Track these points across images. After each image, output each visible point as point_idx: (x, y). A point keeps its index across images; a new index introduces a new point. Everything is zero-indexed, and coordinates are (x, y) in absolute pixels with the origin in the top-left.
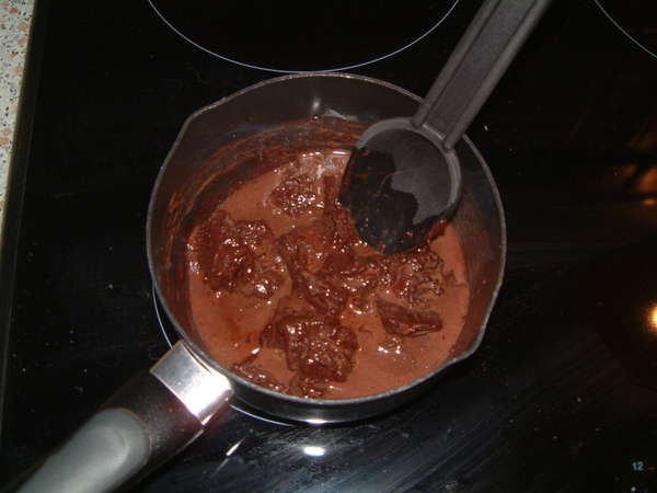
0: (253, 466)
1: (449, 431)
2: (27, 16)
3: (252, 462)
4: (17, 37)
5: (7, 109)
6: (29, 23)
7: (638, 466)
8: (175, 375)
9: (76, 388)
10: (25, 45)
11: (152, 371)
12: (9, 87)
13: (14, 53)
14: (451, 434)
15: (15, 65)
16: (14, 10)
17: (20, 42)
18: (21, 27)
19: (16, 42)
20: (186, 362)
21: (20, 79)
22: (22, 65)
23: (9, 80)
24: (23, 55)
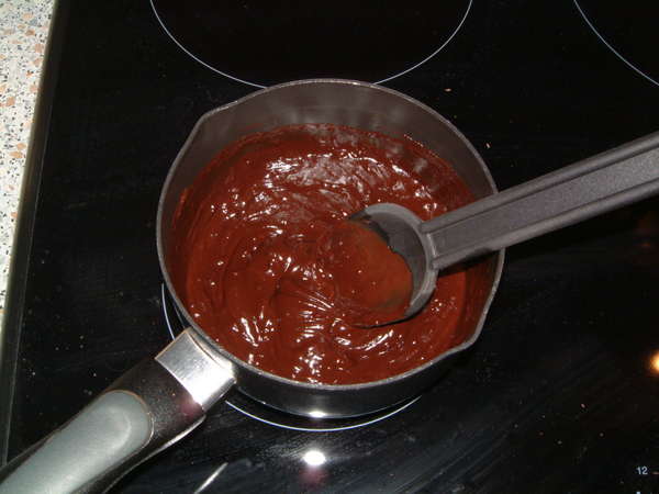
0: (261, 469)
2: (43, 38)
3: (260, 465)
4: (32, 58)
5: (22, 125)
6: (44, 44)
7: (643, 471)
8: (179, 362)
9: (86, 391)
10: (41, 64)
11: (156, 358)
12: (24, 104)
13: (30, 73)
15: (30, 83)
16: (30, 33)
17: (35, 62)
18: (38, 48)
19: (31, 62)
20: (190, 350)
21: (36, 96)
22: (37, 84)
23: (24, 97)
24: (38, 74)
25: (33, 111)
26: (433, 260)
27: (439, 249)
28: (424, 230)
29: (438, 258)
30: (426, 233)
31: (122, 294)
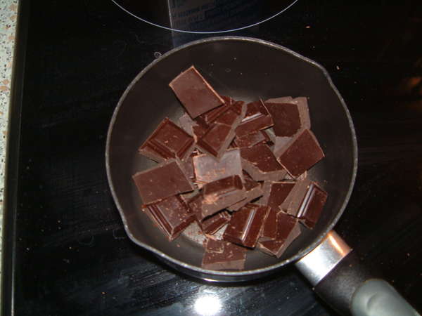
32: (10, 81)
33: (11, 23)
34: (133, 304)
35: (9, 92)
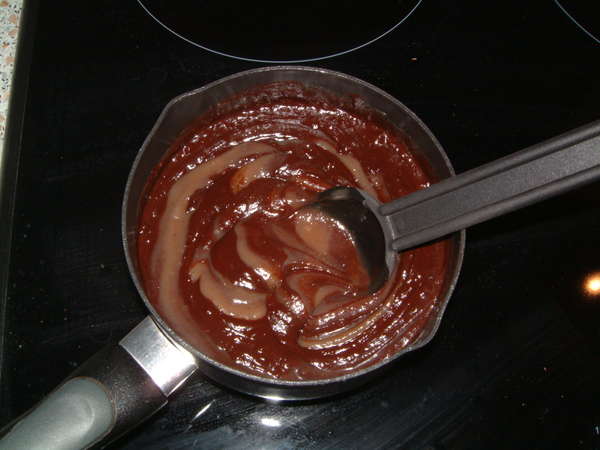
0: (242, 436)
1: (425, 399)
2: (17, 9)
4: (8, 28)
6: (19, 15)
8: (142, 348)
10: (16, 36)
11: (120, 343)
13: (6, 44)
14: (426, 403)
15: (6, 55)
16: (5, 4)
17: (11, 33)
18: (12, 19)
19: (7, 34)
20: (154, 337)
21: (12, 68)
22: (14, 56)
24: (14, 46)
25: (10, 83)
26: (392, 241)
27: (398, 231)
28: (384, 212)
29: (397, 239)
30: (385, 215)
31: (103, 266)
32: (5, 117)
33: (10, 40)
34: (163, 427)
35: (4, 132)
